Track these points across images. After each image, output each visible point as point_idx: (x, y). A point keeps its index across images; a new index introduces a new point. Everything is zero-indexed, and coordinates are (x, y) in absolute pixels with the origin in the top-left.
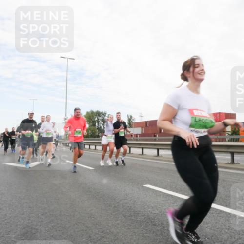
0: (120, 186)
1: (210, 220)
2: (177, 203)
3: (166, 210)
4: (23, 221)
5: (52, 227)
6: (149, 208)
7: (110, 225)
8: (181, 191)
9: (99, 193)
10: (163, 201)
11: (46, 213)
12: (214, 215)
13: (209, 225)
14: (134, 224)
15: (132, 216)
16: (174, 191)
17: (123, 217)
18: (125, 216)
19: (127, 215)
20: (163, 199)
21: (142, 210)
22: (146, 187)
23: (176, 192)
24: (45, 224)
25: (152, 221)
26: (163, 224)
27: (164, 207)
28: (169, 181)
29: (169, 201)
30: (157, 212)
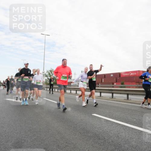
0: (77, 115)
1: (134, 136)
2: (114, 126)
3: (107, 130)
4: (16, 135)
5: (35, 139)
6: (96, 129)
7: (71, 138)
8: (116, 118)
9: (64, 118)
10: (104, 124)
11: (31, 130)
12: (137, 133)
13: (134, 139)
14: (86, 138)
15: (85, 133)
16: (111, 118)
17: (79, 134)
18: (80, 133)
19: (82, 132)
20: (105, 123)
21: (91, 130)
22: (93, 115)
23: (113, 119)
24: (30, 137)
25: (97, 137)
26: (105, 139)
27: (105, 128)
28: (108, 112)
29: (108, 125)
30: (101, 131)
